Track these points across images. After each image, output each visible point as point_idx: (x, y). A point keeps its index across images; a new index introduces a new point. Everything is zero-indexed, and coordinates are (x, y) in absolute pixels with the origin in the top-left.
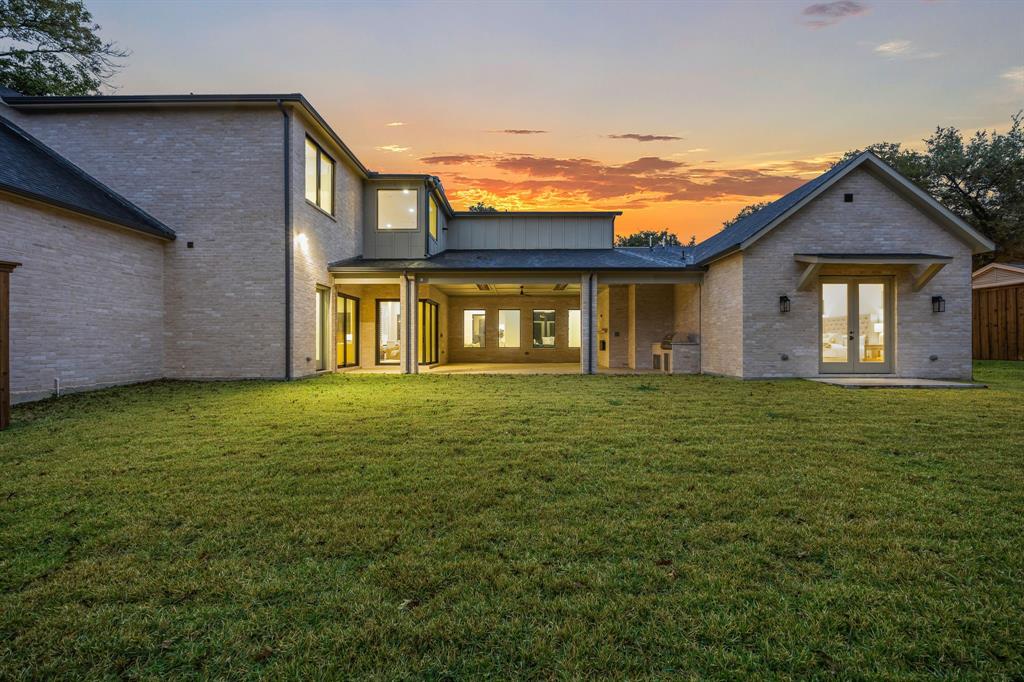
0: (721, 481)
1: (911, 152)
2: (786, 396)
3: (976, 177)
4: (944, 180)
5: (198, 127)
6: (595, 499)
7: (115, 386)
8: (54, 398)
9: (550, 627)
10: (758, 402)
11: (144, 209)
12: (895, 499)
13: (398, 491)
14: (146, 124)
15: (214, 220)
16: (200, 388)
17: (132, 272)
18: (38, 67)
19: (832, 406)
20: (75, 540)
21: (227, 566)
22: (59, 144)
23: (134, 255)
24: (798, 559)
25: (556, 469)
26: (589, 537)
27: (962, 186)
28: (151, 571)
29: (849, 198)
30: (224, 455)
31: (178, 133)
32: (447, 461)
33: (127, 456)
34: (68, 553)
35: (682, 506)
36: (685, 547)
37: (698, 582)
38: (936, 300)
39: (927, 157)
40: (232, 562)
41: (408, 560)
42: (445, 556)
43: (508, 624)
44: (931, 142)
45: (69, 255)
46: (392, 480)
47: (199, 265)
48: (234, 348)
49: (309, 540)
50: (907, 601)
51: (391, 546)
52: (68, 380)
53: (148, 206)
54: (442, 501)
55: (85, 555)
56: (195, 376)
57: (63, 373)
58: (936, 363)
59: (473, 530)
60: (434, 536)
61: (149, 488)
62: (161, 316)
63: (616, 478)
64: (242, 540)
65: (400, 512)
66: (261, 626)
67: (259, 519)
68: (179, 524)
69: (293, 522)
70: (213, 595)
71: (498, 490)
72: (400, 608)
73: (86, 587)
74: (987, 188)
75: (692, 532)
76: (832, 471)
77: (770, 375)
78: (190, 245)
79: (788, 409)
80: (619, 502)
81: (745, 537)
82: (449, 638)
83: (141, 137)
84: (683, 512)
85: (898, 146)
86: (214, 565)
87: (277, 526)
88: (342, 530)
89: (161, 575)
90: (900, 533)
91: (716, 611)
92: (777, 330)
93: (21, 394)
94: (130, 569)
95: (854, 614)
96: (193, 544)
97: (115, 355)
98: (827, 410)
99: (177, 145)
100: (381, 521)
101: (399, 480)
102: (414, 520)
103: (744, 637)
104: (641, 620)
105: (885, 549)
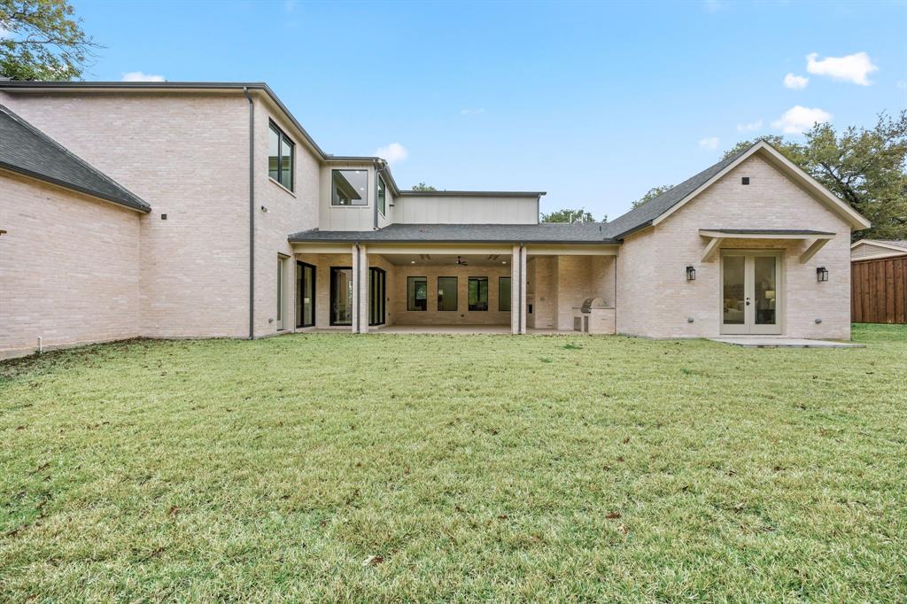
0: (654, 434)
1: (792, 143)
2: (694, 355)
3: (847, 165)
4: (820, 168)
5: (172, 111)
6: (540, 452)
7: (95, 344)
8: (37, 355)
9: (512, 583)
10: (672, 360)
11: (123, 184)
12: (814, 452)
13: (357, 444)
14: (124, 108)
15: (186, 194)
16: (172, 345)
17: (111, 240)
18: (27, 56)
19: (737, 364)
20: (47, 494)
21: (194, 522)
22: (45, 124)
23: (111, 225)
24: (736, 510)
25: (500, 422)
26: (539, 490)
27: (835, 173)
28: (120, 526)
29: (746, 181)
30: (193, 409)
31: (154, 116)
32: (400, 414)
33: (102, 410)
34: (40, 508)
35: (621, 459)
36: (630, 499)
37: (648, 535)
38: (820, 270)
39: (806, 148)
40: (199, 517)
41: (368, 514)
42: (404, 509)
43: (471, 581)
44: (810, 135)
45: (52, 225)
46: (351, 434)
47: (172, 235)
48: (203, 310)
49: (274, 494)
50: (850, 556)
51: (352, 500)
52: (50, 339)
53: (126, 181)
54: (398, 454)
55: (55, 510)
56: (167, 335)
57: (46, 332)
58: (820, 325)
59: (428, 483)
60: (392, 489)
61: (121, 441)
62: (137, 281)
63: (557, 432)
64: (209, 495)
65: (359, 465)
66: (228, 585)
67: (225, 472)
68: (149, 477)
69: (259, 476)
70: (181, 552)
71: (449, 443)
72: (364, 564)
73: (55, 545)
74: (856, 174)
75: (635, 484)
76: (750, 424)
77: (678, 336)
78: (164, 217)
79: (698, 367)
80: (562, 455)
81: (685, 489)
82: (414, 597)
83: (120, 119)
84: (622, 465)
85: (781, 138)
86: (183, 519)
87: (242, 479)
88: (305, 483)
89: (129, 532)
90: (826, 484)
91: (671, 565)
92: (684, 296)
93: (6, 351)
94: (100, 524)
95: (803, 568)
96: (160, 499)
97: (94, 316)
98: (734, 367)
99: (153, 127)
100: (341, 474)
101: (357, 433)
102: (372, 473)
103: (702, 593)
104: (599, 575)
105: (815, 500)
